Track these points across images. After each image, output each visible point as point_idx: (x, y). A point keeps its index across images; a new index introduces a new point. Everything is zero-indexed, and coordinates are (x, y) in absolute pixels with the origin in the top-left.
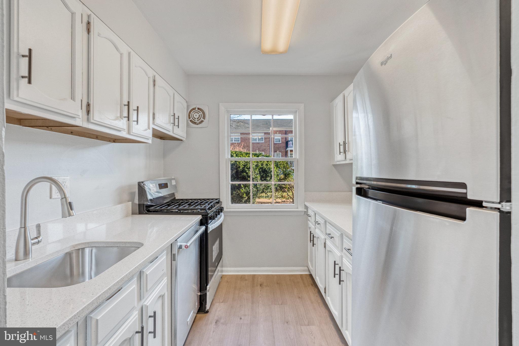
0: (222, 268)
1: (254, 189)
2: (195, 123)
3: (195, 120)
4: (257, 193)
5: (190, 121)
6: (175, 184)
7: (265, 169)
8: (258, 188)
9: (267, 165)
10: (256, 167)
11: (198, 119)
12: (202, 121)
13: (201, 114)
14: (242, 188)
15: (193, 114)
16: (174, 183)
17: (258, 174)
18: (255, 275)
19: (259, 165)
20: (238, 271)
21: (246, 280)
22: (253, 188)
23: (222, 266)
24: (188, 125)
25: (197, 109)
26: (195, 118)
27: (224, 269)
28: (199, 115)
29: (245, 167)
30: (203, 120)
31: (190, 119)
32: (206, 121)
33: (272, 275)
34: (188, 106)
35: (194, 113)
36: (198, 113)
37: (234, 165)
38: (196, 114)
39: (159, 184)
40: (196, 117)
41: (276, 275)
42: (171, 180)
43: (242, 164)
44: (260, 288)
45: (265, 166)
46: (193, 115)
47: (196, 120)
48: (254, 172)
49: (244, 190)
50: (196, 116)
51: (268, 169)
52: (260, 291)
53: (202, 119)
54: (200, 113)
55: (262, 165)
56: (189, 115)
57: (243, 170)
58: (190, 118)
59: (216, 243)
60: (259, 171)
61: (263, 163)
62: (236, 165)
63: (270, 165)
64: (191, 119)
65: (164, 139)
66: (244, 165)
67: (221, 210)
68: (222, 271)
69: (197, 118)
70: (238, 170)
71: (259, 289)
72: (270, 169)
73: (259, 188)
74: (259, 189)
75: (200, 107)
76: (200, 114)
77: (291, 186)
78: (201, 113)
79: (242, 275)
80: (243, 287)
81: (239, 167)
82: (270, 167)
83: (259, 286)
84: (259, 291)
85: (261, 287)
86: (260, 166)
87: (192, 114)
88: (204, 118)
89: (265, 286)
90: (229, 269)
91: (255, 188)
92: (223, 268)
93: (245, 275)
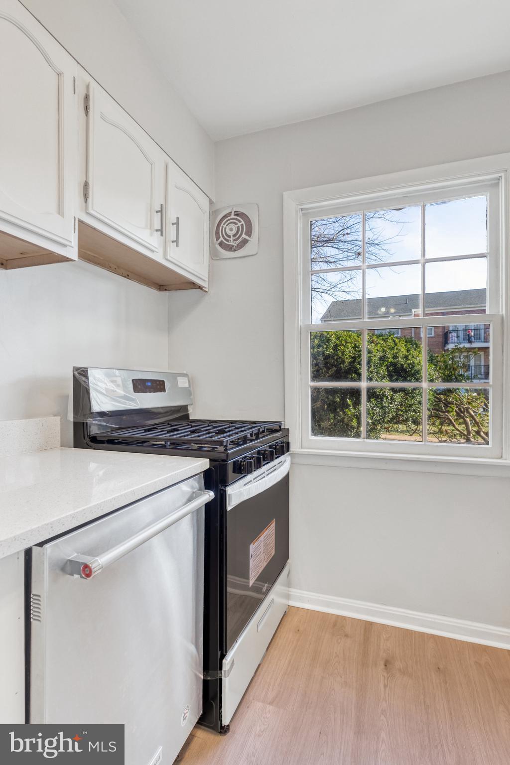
0: (288, 589)
1: (375, 410)
2: (230, 248)
3: (228, 241)
4: (383, 418)
5: (221, 244)
6: (187, 385)
7: (402, 365)
8: (385, 407)
9: (406, 357)
10: (380, 361)
11: (234, 238)
12: (245, 242)
13: (242, 225)
14: (350, 406)
15: (225, 226)
16: (183, 383)
17: (384, 377)
18: (371, 624)
19: (387, 357)
20: (328, 604)
21: (346, 636)
22: (374, 407)
23: (289, 585)
24: (214, 255)
25: (233, 216)
26: (229, 237)
27: (294, 591)
28: (238, 228)
29: (354, 361)
30: (247, 238)
31: (219, 240)
32: (253, 240)
33: (422, 635)
34: (213, 213)
35: (227, 226)
36: (236, 224)
37: (333, 358)
38: (232, 226)
39: (133, 380)
40: (231, 233)
41: (433, 637)
42: (175, 376)
43: (350, 356)
44: (385, 674)
45: (401, 360)
46: (225, 228)
47: (231, 239)
48: (377, 372)
49: (353, 411)
50: (231, 230)
51: (409, 366)
52: (385, 686)
53: (244, 236)
54: (240, 222)
55: (395, 357)
56: (217, 232)
57: (350, 368)
58: (218, 238)
59: (265, 534)
60: (388, 371)
61: (397, 353)
62: (335, 357)
63: (413, 357)
64: (221, 238)
65: (166, 290)
66: (352, 358)
67: (282, 448)
68: (288, 597)
69: (234, 236)
70: (340, 367)
71: (382, 678)
72: (413, 367)
73: (388, 406)
74: (387, 410)
75: (241, 210)
76: (239, 224)
77: (463, 408)
78: (243, 222)
79: (338, 616)
80: (335, 657)
81: (343, 362)
82: (414, 363)
83: (383, 666)
84: (382, 686)
85: (388, 673)
86: (391, 360)
87: (223, 227)
88: (249, 233)
89: (400, 670)
90: (306, 594)
91: (378, 407)
92: (291, 589)
93: (344, 618)
